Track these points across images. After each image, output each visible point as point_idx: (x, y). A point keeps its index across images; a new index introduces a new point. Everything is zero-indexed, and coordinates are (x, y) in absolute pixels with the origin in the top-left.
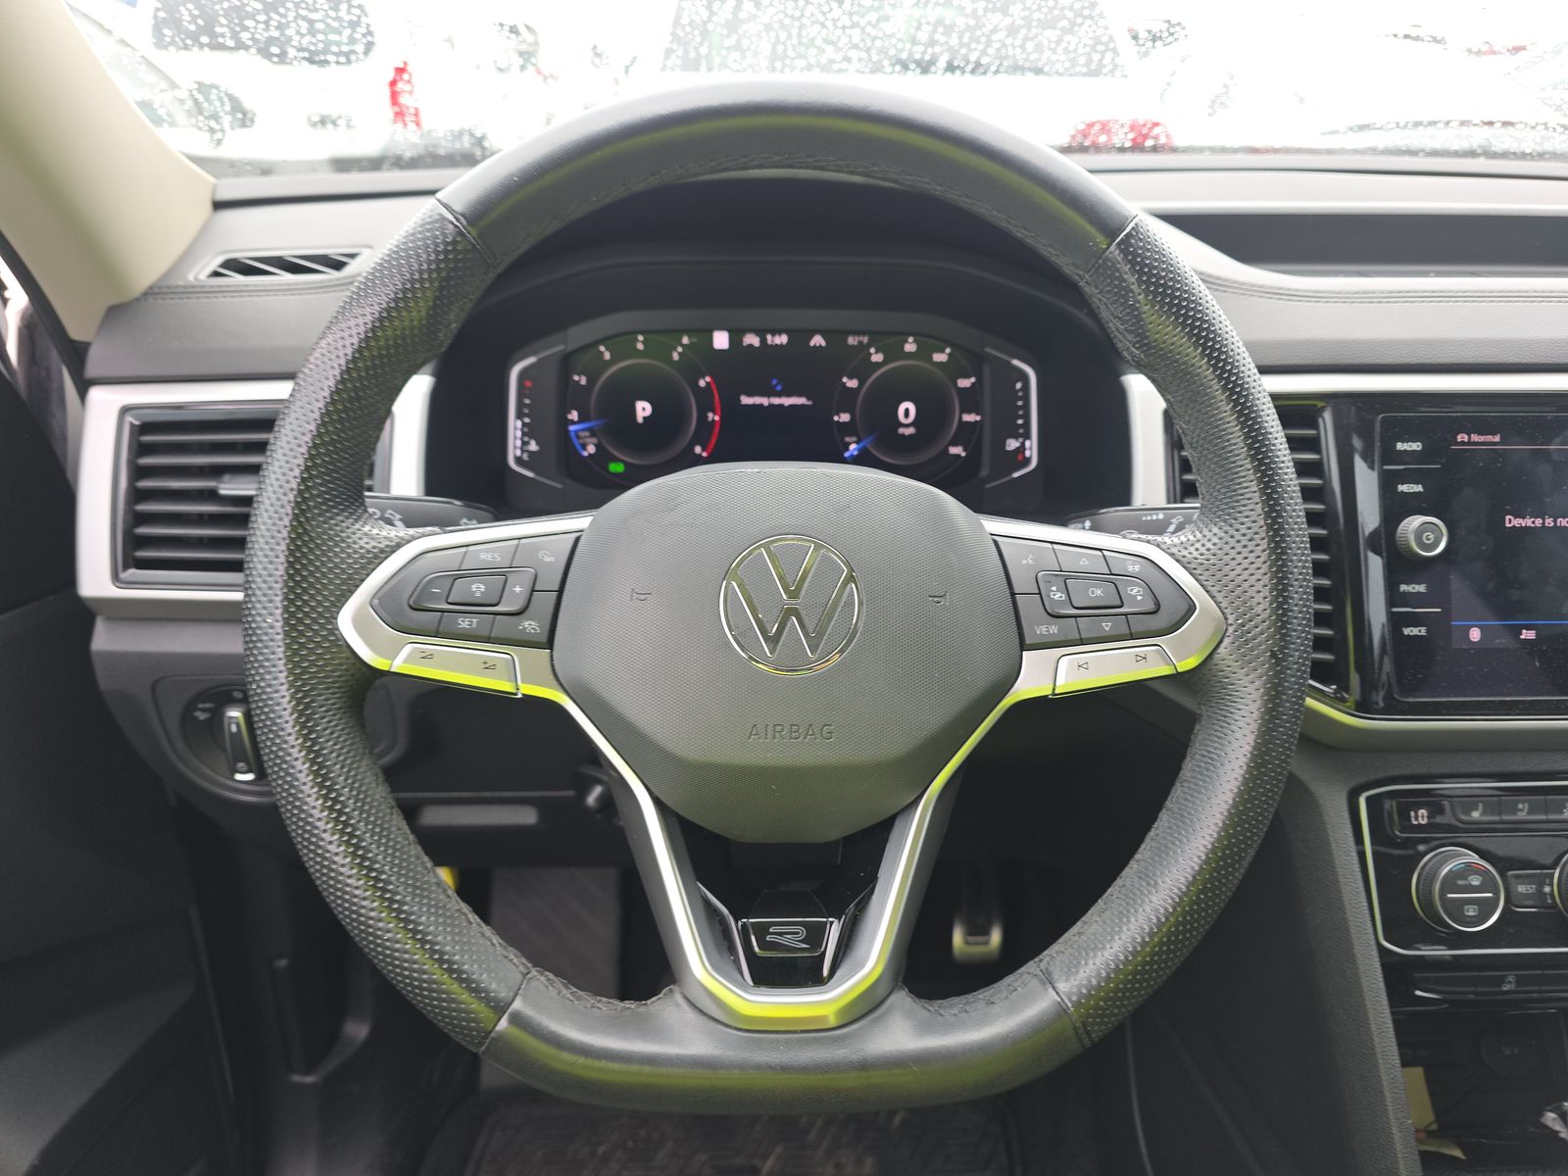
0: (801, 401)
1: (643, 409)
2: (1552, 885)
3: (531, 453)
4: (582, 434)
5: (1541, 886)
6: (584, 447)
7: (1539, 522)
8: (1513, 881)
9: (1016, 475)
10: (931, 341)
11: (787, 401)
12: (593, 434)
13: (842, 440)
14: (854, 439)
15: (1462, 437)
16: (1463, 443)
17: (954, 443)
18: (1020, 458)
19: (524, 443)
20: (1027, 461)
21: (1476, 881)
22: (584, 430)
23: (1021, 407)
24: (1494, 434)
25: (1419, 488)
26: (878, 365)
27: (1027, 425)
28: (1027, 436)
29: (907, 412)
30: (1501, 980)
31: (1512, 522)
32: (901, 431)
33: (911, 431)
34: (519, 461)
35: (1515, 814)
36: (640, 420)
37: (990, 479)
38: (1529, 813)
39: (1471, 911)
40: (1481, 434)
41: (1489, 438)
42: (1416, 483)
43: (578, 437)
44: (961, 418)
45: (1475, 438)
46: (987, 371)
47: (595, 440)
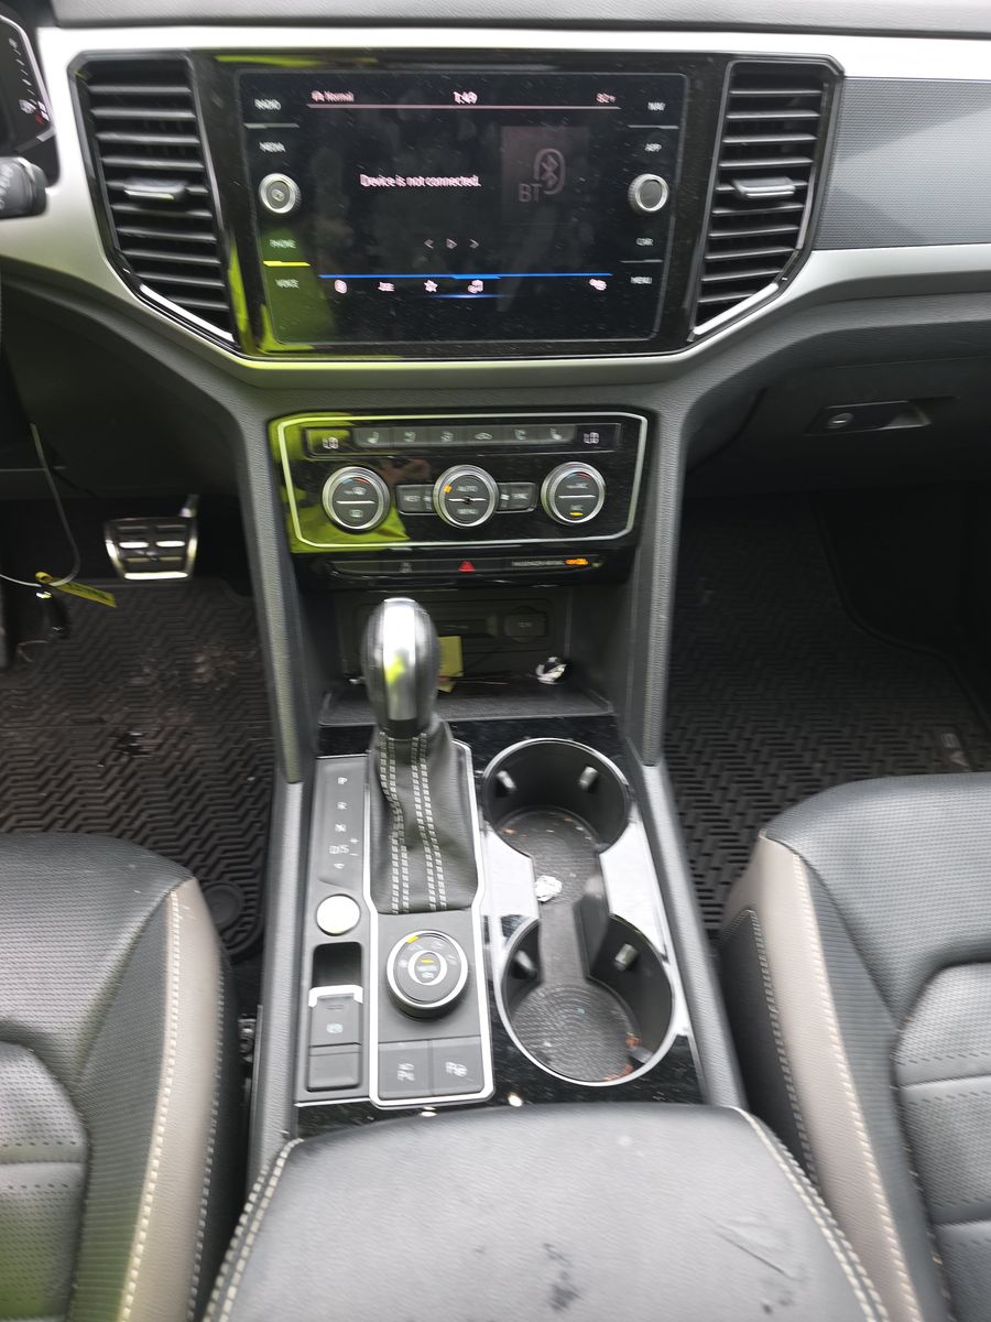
2: (432, 496)
5: (423, 495)
7: (391, 181)
8: (401, 492)
15: (317, 96)
16: (320, 102)
21: (359, 491)
24: (345, 92)
25: (279, 147)
30: (399, 567)
31: (367, 181)
35: (402, 440)
38: (416, 440)
39: (356, 514)
40: (333, 91)
41: (342, 97)
42: (276, 141)
45: (330, 96)
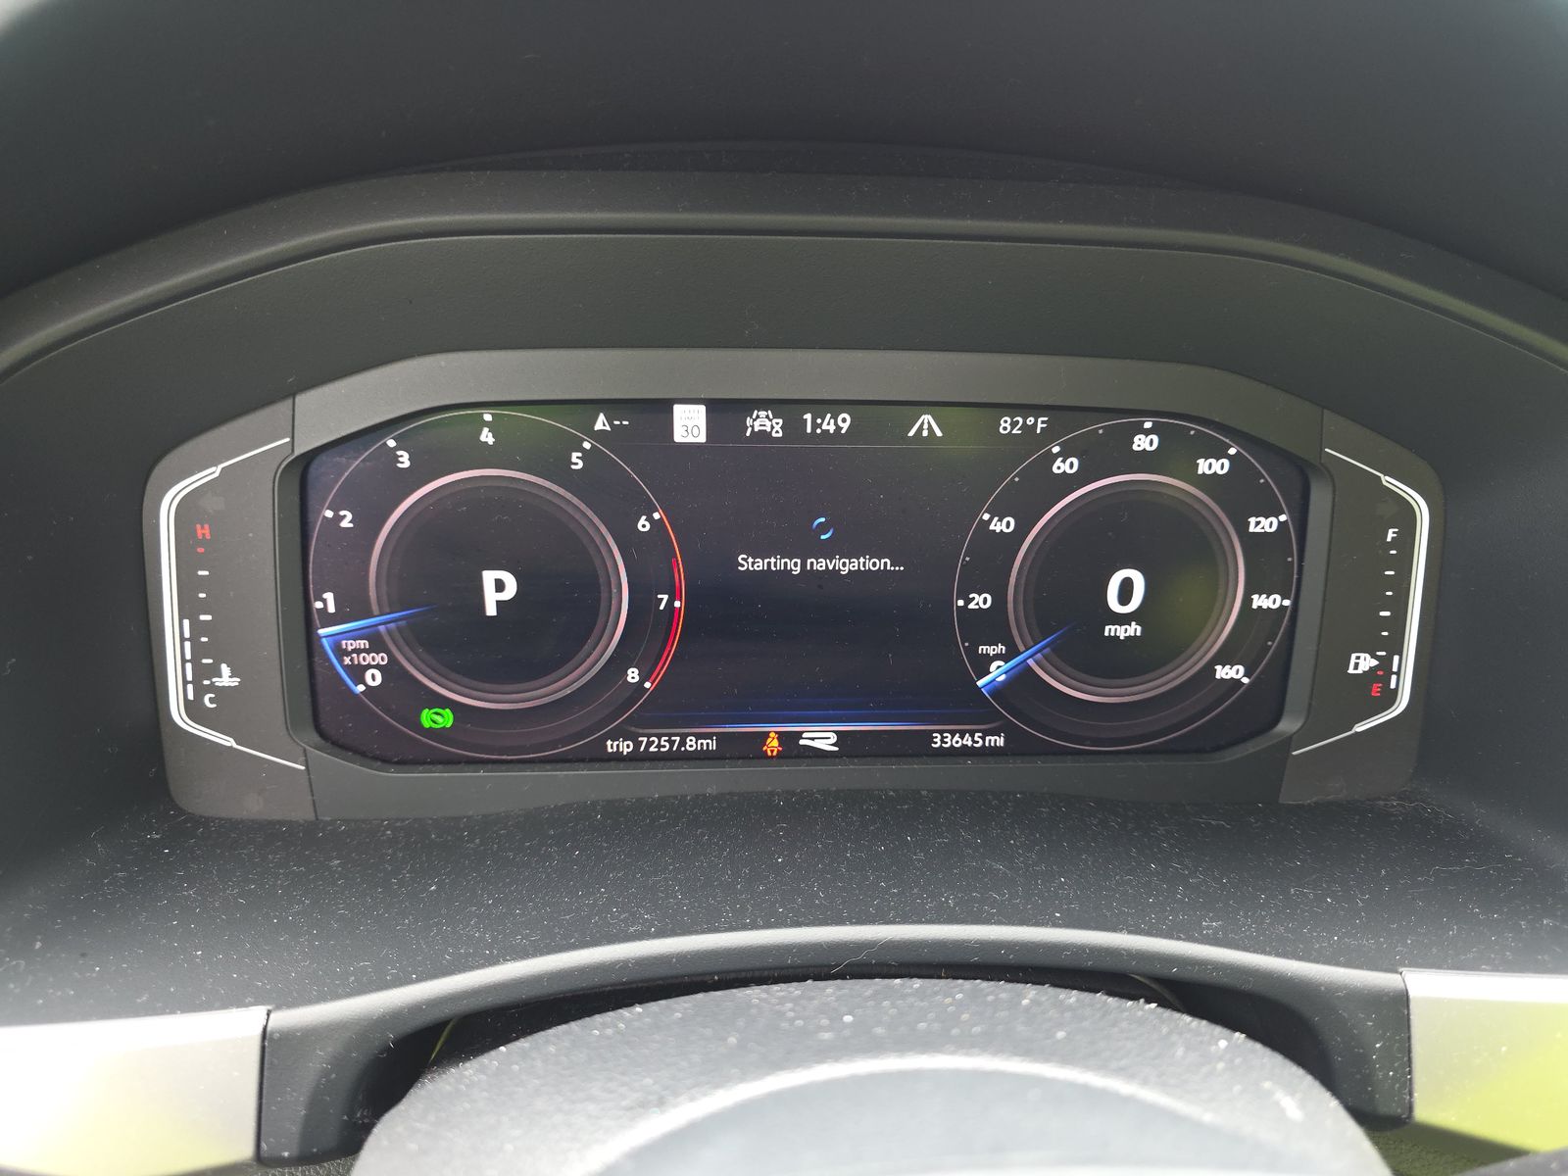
0: (884, 563)
1: (498, 588)
3: (221, 693)
4: (350, 645)
6: (358, 673)
9: (1360, 728)
10: (1194, 428)
11: (847, 566)
12: (377, 644)
13: (972, 652)
14: (1001, 648)
17: (1225, 657)
18: (1376, 690)
19: (201, 672)
20: (1391, 697)
22: (354, 635)
23: (1390, 583)
26: (1069, 483)
27: (1398, 623)
28: (1396, 646)
29: (1126, 588)
32: (1110, 630)
33: (1134, 629)
34: (193, 709)
36: (491, 610)
37: (1305, 736)
43: (341, 653)
44: (1247, 601)
46: (1320, 499)
47: (381, 659)
